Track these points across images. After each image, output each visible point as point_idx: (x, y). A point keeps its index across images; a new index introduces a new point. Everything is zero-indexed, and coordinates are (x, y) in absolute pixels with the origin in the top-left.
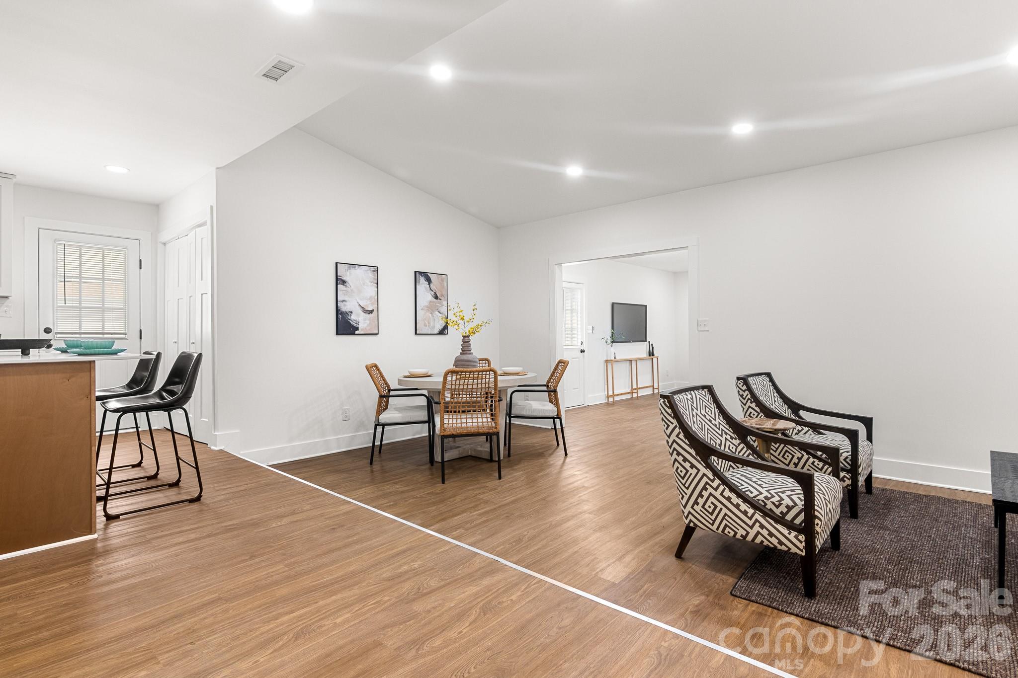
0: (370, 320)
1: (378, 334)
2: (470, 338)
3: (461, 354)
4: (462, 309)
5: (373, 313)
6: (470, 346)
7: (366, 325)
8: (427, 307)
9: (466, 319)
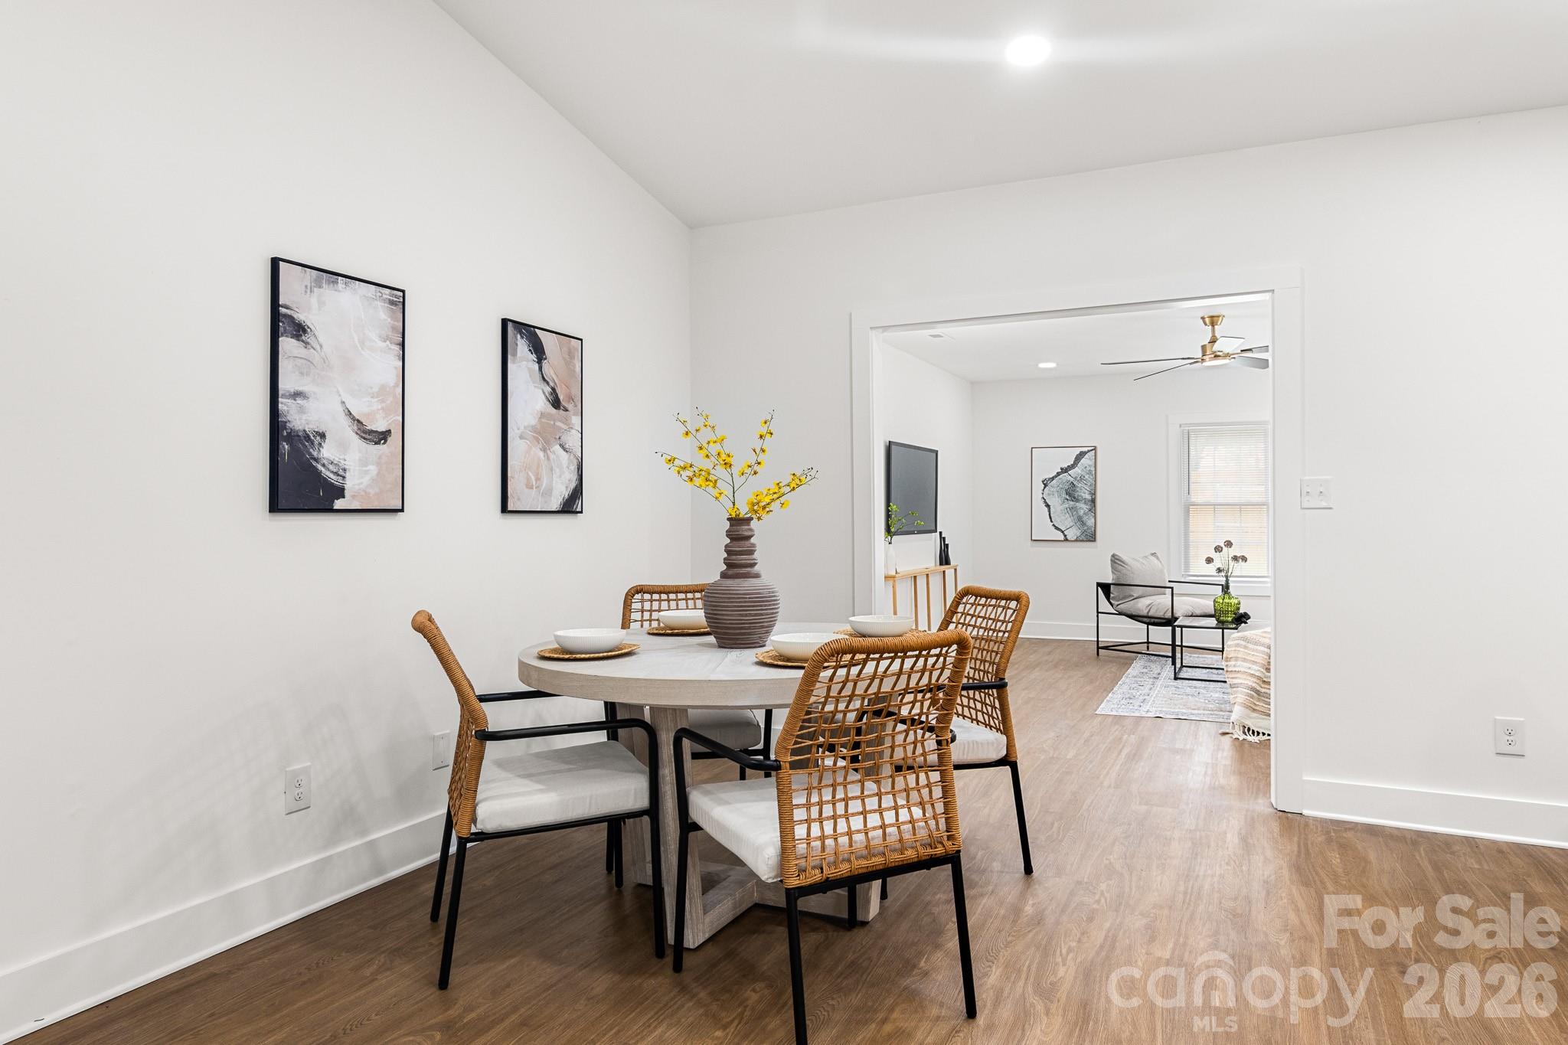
0: (378, 464)
1: (402, 510)
2: (754, 524)
3: (724, 575)
4: (719, 433)
5: (389, 439)
6: (751, 552)
7: (366, 480)
8: (534, 429)
9: (739, 464)
